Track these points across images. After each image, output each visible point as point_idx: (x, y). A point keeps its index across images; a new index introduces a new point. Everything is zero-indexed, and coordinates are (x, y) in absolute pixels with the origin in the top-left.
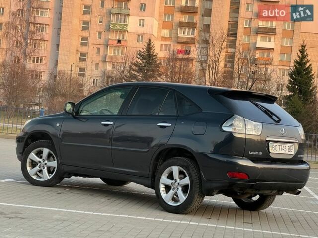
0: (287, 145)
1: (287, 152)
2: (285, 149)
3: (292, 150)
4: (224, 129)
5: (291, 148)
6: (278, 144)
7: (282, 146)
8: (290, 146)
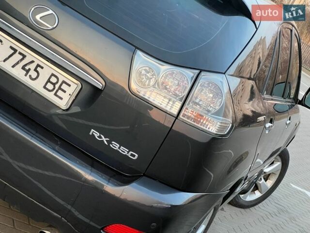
0: (48, 69)
1: (38, 86)
5: (64, 87)
6: (8, 42)
7: (24, 56)
8: (61, 79)
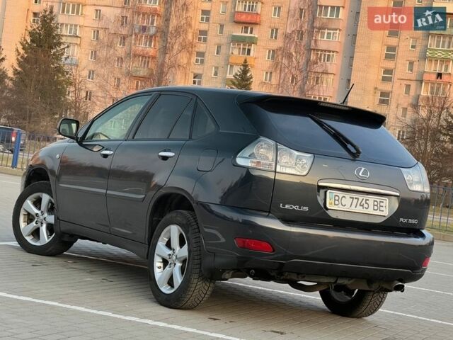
0: (371, 199)
1: (370, 211)
2: (366, 206)
3: (382, 208)
4: (240, 161)
5: (382, 204)
6: (348, 195)
7: (358, 199)
8: (378, 201)
